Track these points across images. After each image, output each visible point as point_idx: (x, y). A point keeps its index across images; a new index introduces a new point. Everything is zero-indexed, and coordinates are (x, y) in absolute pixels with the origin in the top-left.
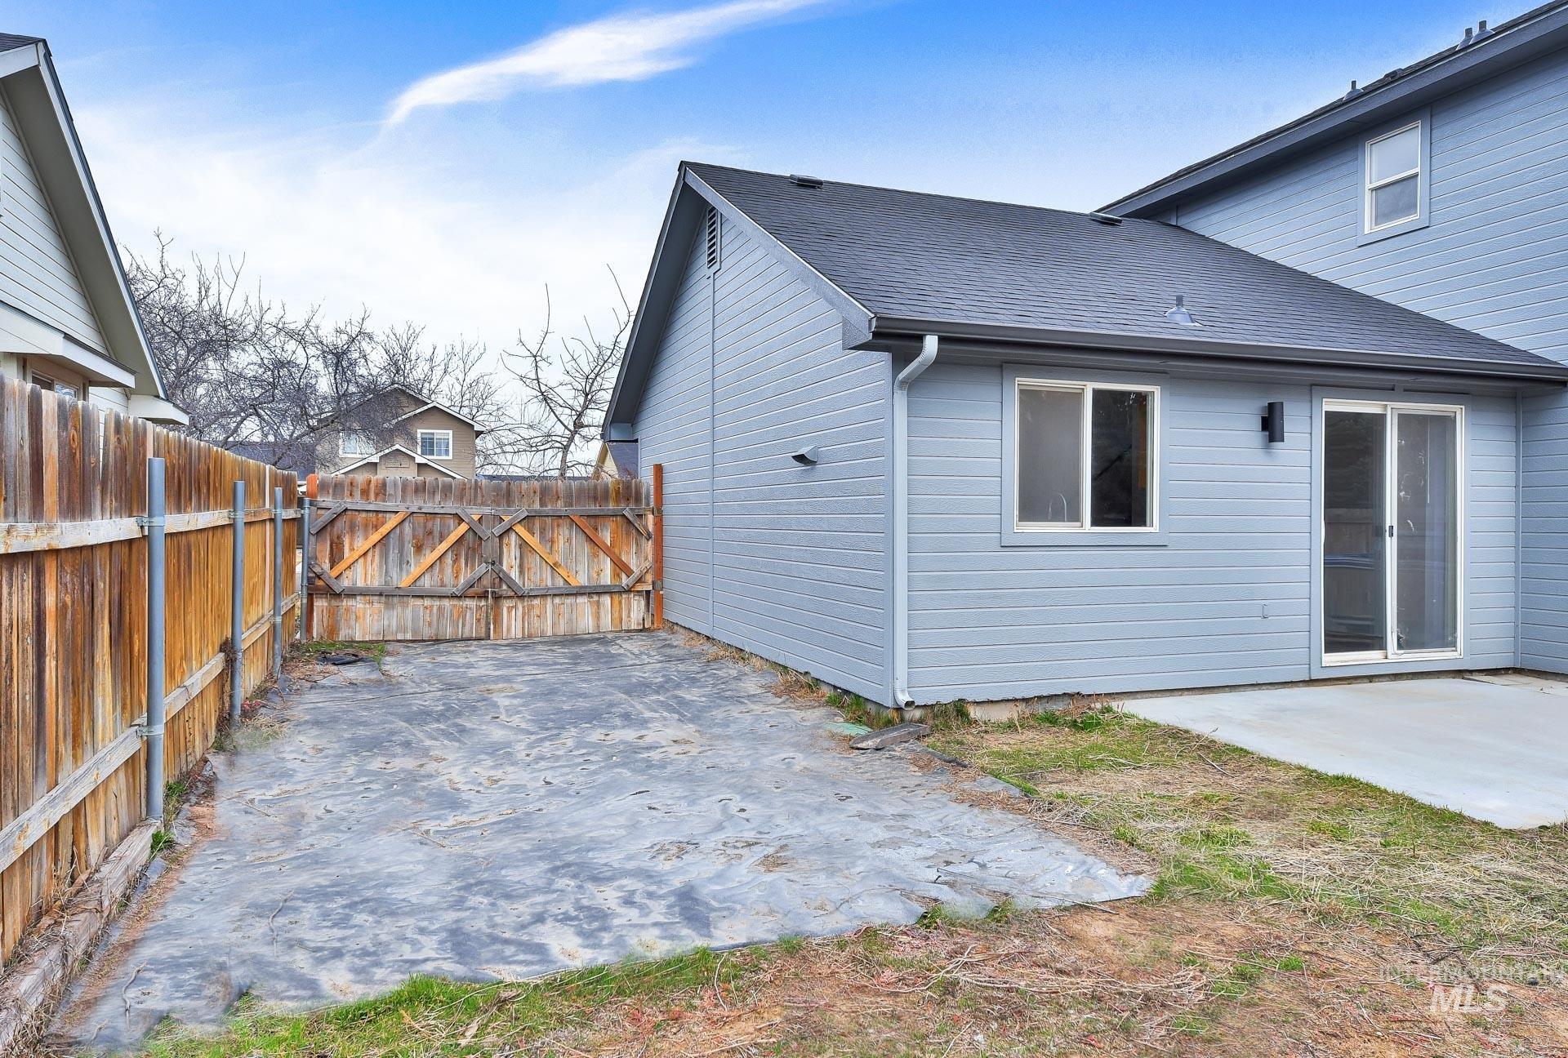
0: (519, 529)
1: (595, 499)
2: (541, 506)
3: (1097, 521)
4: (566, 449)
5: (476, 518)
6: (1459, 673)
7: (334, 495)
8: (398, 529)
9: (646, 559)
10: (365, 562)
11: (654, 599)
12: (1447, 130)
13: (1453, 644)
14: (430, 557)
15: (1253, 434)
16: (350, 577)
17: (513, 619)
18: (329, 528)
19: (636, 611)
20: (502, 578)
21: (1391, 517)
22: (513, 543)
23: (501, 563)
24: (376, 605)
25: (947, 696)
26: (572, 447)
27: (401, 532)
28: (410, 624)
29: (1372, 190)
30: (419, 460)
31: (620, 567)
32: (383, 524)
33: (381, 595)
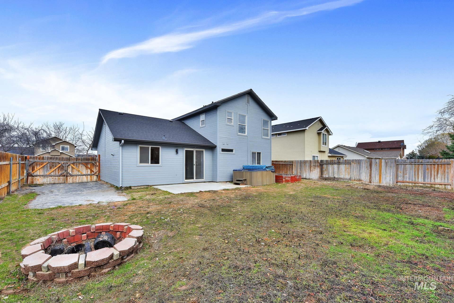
0: (72, 165)
1: (87, 160)
2: (76, 161)
3: (151, 163)
4: (88, 151)
5: (63, 163)
6: (204, 182)
7: (33, 159)
8: (46, 165)
9: (97, 170)
10: (39, 171)
11: (98, 176)
12: (207, 115)
13: (203, 178)
14: (53, 170)
15: (175, 152)
16: (36, 173)
17: (70, 180)
18: (32, 165)
19: (95, 178)
20: (68, 173)
21: (195, 163)
22: (70, 167)
23: (68, 171)
24: (42, 178)
25: (128, 186)
26: (89, 151)
27: (47, 166)
28: (49, 181)
29: (201, 121)
30: (61, 151)
31: (92, 171)
32: (43, 164)
33: (43, 176)
